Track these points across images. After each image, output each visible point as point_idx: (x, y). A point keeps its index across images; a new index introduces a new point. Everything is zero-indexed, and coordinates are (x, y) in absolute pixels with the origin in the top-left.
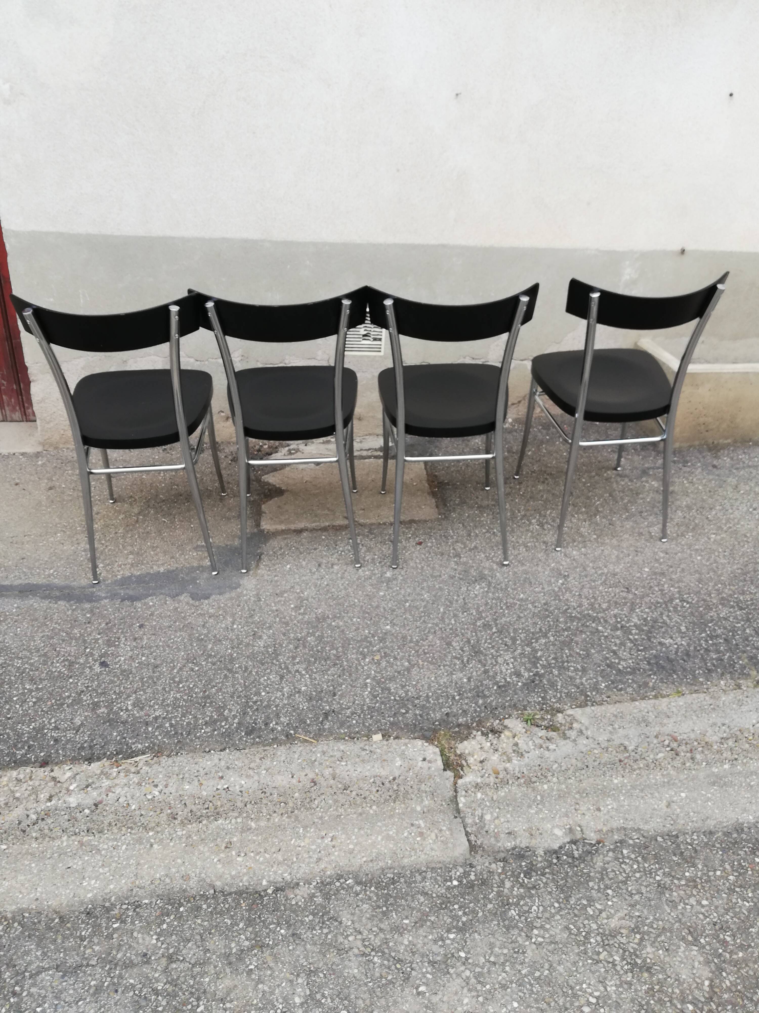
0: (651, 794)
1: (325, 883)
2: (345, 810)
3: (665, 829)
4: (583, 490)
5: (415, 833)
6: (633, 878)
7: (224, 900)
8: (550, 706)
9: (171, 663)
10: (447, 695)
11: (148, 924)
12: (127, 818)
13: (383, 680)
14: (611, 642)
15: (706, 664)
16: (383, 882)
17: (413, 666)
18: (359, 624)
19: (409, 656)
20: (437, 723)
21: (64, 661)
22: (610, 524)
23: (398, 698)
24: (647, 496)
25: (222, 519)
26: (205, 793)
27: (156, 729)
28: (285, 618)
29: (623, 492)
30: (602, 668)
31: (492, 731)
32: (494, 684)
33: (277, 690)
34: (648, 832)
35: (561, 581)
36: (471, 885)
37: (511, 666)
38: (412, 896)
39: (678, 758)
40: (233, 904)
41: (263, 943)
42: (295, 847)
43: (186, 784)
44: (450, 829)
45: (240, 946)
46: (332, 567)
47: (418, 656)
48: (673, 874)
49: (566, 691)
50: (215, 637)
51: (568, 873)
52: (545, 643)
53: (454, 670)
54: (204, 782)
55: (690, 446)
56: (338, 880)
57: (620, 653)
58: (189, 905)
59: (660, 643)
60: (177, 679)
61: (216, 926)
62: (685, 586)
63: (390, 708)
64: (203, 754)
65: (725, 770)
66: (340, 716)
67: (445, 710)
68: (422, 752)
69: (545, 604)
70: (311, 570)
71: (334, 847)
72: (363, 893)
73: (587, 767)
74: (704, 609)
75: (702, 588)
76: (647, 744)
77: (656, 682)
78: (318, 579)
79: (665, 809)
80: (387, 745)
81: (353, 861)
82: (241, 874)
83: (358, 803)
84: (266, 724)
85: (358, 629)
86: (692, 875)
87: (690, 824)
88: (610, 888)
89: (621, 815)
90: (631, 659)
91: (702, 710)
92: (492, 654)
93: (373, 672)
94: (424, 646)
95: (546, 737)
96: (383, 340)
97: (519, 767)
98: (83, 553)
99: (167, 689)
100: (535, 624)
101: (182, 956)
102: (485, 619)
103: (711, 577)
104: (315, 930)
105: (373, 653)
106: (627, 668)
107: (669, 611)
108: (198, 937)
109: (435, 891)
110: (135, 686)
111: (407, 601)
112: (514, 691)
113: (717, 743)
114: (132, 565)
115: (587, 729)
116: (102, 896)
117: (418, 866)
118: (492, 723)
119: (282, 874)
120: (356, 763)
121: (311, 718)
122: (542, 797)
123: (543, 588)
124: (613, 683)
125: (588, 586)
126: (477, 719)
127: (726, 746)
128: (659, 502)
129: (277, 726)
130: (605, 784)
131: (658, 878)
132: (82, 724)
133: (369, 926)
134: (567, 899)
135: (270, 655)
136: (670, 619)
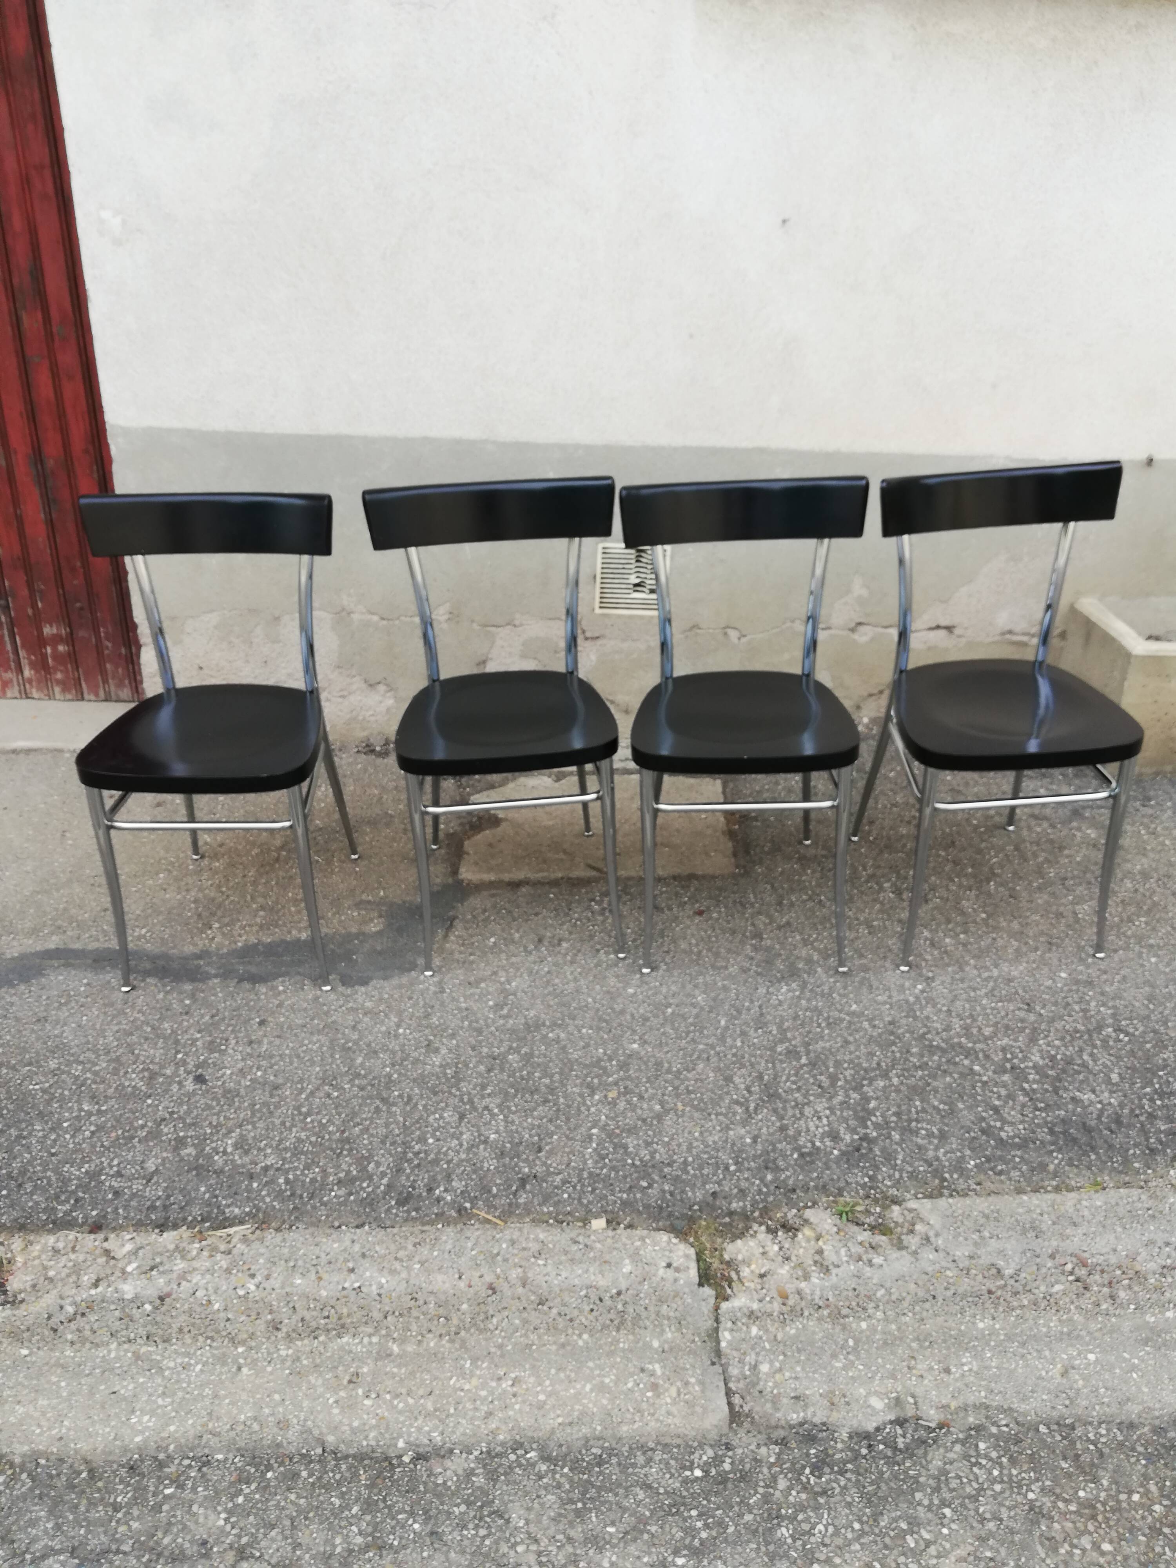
0: (1038, 1351)
1: (493, 1454)
2: (539, 1337)
3: (1055, 1413)
4: (972, 839)
5: (645, 1384)
6: (989, 1493)
7: (336, 1466)
8: (882, 1192)
9: (298, 1083)
10: (717, 1163)
11: (216, 1492)
12: (207, 1322)
13: (617, 1131)
14: (992, 1091)
15: (1147, 1140)
16: (583, 1460)
17: (667, 1112)
18: (590, 1038)
19: (663, 1095)
20: (696, 1207)
21: (143, 1070)
22: (1011, 896)
23: (638, 1163)
24: (1077, 852)
25: (402, 861)
26: (324, 1293)
27: (265, 1185)
28: (477, 1022)
29: (1038, 844)
30: (972, 1134)
31: (783, 1226)
32: (796, 1149)
33: (453, 1136)
34: (1025, 1415)
36: (722, 1479)
37: (825, 1121)
38: (626, 1489)
39: (1088, 1295)
40: (348, 1475)
41: (384, 1542)
42: (455, 1390)
43: (298, 1276)
44: (701, 1383)
45: (349, 1543)
46: (559, 945)
47: (678, 1096)
48: (1058, 1491)
49: (910, 1169)
50: (369, 1045)
51: (883, 1473)
52: (885, 1087)
53: (732, 1123)
54: (325, 1276)
55: (1157, 774)
56: (514, 1450)
57: (1005, 1112)
58: (282, 1469)
59: (1073, 1099)
60: (304, 1110)
61: (318, 1507)
62: (1126, 1006)
63: (625, 1177)
64: (328, 1231)
65: (1167, 1320)
66: (544, 1185)
67: (711, 1187)
68: (667, 1253)
69: (890, 1023)
70: (526, 947)
71: (514, 1395)
72: (550, 1475)
73: (934, 1297)
74: (1154, 1047)
75: (1153, 1011)
76: (1035, 1268)
77: (1060, 1163)
78: (535, 963)
79: (1058, 1379)
80: (613, 1237)
81: (541, 1421)
82: (367, 1427)
83: (560, 1327)
84: (430, 1190)
85: (587, 1046)
86: (1091, 1497)
87: (1097, 1407)
88: (949, 1506)
89: (983, 1383)
90: (1022, 1122)
91: (1134, 1216)
92: (795, 1100)
93: (603, 1117)
94: (688, 1079)
95: (870, 1244)
97: (822, 1290)
98: (193, 905)
99: (288, 1124)
100: (872, 1054)
101: (259, 1550)
102: (790, 1041)
103: (1170, 993)
104: (467, 1529)
105: (606, 1087)
106: (1014, 1137)
107: (1094, 1046)
108: (287, 1523)
109: (663, 1483)
110: (242, 1116)
111: (669, 1005)
112: (826, 1164)
113: (1155, 1274)
114: (261, 927)
115: (937, 1235)
116: (156, 1442)
117: (643, 1440)
118: (786, 1214)
119: (429, 1432)
120: (561, 1263)
121: (500, 1185)
122: (857, 1341)
123: (890, 997)
124: (988, 1160)
125: (964, 996)
126: (761, 1206)
127: (1170, 1280)
128: (1096, 864)
129: (445, 1195)
130: (963, 1328)
131: (1031, 1496)
132: (157, 1171)
133: (551, 1532)
134: (876, 1517)
135: (448, 1080)
136: (1095, 1061)
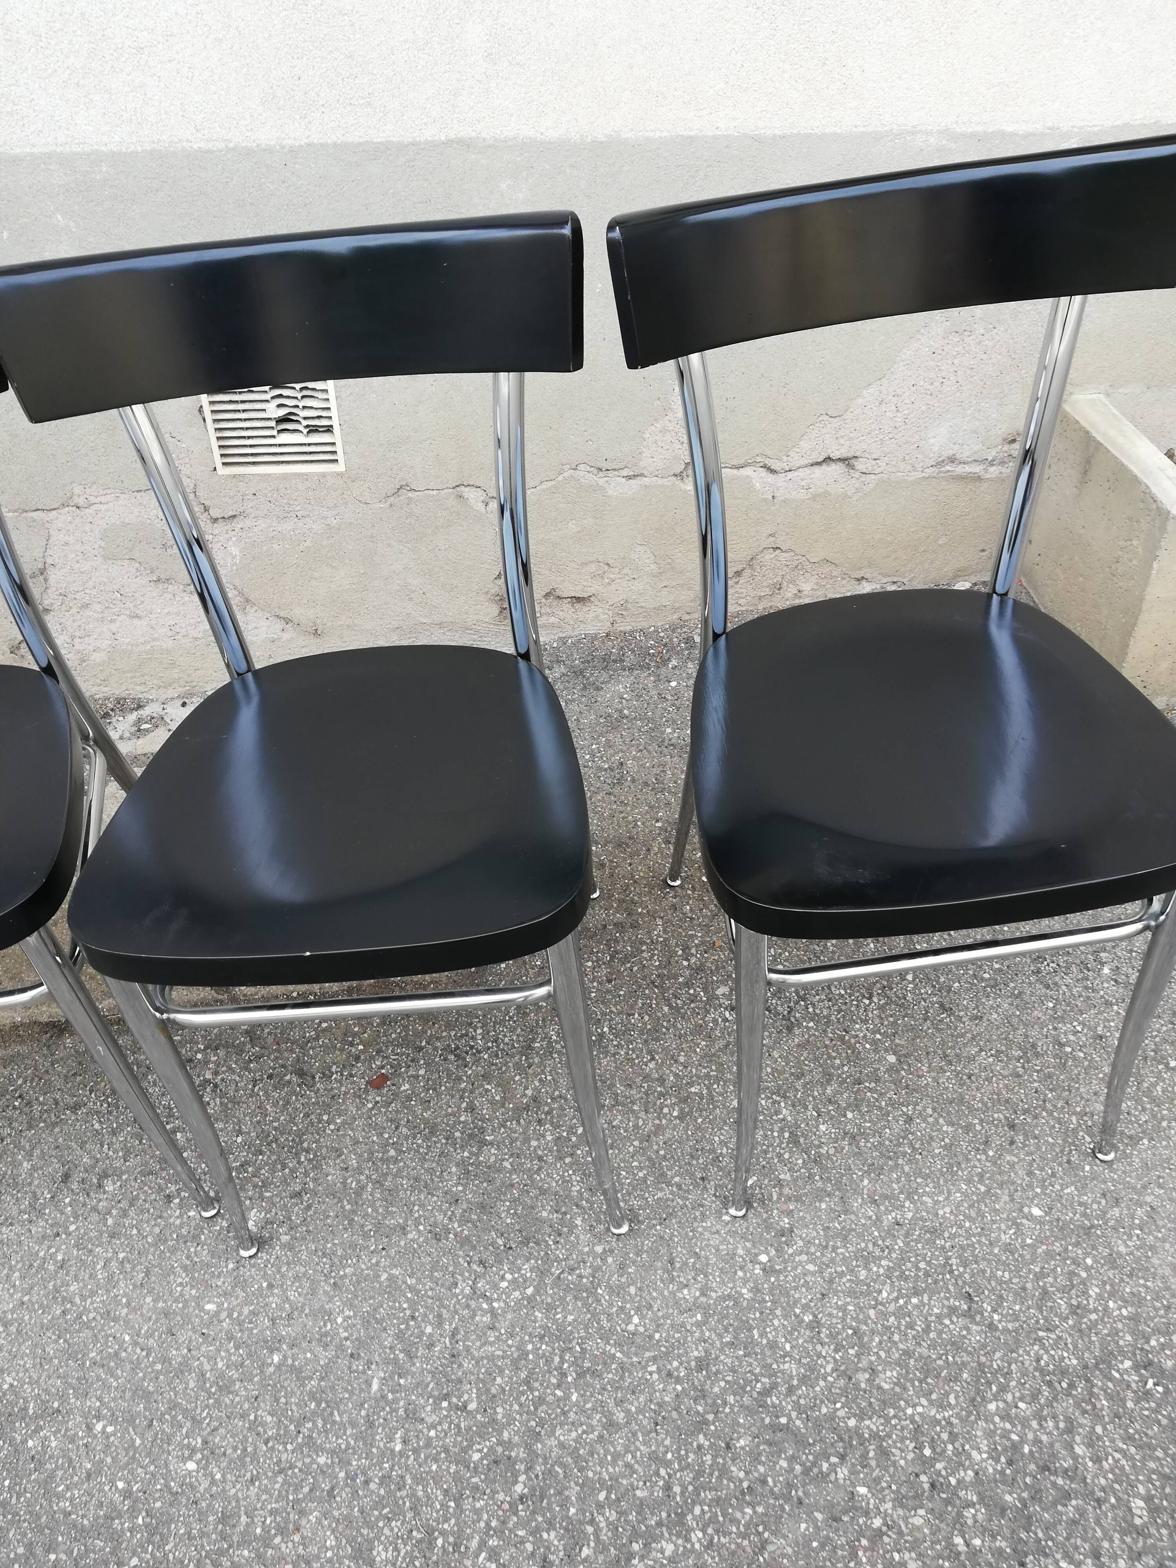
35: (763, 1258)
96: (336, 429)
107: (1098, 1417)
